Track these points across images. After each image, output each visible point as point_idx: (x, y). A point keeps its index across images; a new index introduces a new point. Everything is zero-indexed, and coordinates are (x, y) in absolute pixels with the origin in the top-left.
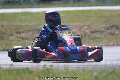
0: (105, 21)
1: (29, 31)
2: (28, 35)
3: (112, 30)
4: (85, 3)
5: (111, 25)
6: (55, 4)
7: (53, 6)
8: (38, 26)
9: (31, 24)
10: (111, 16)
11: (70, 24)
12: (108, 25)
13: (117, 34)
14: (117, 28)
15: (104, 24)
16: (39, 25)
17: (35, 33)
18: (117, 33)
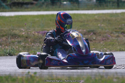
0: (81, 26)
1: (3, 36)
2: (2, 40)
3: (89, 36)
4: (59, 7)
5: (88, 30)
6: (28, 8)
7: (26, 10)
8: (11, 31)
9: (5, 29)
10: (87, 21)
11: (45, 29)
12: (85, 30)
13: (95, 40)
14: (95, 34)
15: (81, 29)
16: (13, 30)
17: (9, 37)
18: (94, 38)
